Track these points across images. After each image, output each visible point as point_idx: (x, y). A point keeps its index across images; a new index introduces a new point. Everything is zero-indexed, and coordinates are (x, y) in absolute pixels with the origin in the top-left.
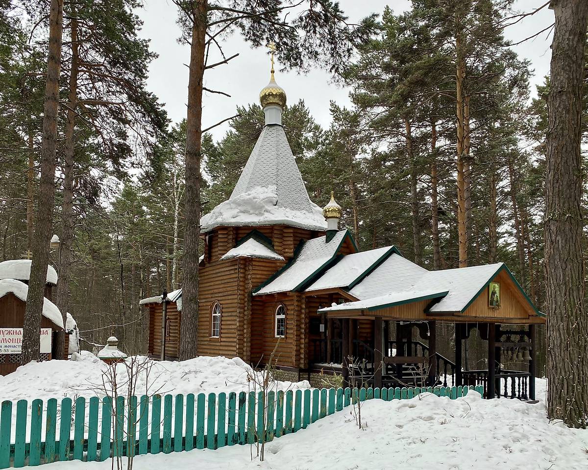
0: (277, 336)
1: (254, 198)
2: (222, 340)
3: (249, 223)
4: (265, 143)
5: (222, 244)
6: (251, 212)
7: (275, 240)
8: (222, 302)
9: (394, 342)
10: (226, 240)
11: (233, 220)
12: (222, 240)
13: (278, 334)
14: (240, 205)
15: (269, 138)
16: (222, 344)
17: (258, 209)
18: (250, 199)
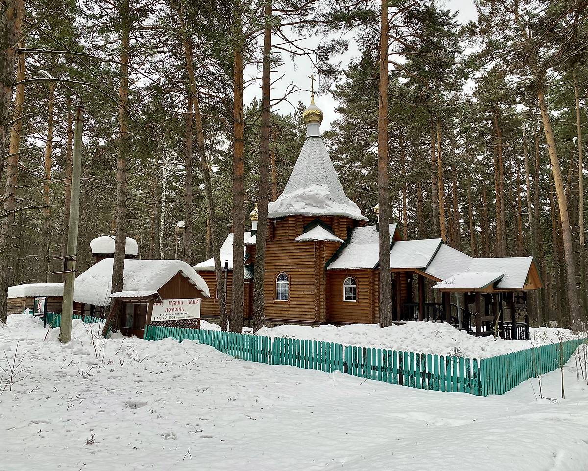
0: (345, 300)
1: (316, 195)
2: (291, 303)
3: (317, 214)
4: (313, 151)
5: (291, 228)
6: (314, 205)
7: (335, 227)
8: (288, 273)
9: (442, 304)
10: (295, 225)
11: (303, 211)
12: (292, 225)
13: (347, 298)
14: (304, 199)
15: (315, 146)
16: (291, 306)
17: (320, 203)
18: (313, 195)
